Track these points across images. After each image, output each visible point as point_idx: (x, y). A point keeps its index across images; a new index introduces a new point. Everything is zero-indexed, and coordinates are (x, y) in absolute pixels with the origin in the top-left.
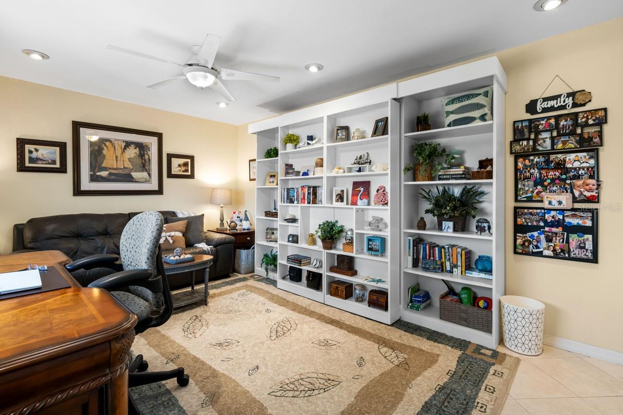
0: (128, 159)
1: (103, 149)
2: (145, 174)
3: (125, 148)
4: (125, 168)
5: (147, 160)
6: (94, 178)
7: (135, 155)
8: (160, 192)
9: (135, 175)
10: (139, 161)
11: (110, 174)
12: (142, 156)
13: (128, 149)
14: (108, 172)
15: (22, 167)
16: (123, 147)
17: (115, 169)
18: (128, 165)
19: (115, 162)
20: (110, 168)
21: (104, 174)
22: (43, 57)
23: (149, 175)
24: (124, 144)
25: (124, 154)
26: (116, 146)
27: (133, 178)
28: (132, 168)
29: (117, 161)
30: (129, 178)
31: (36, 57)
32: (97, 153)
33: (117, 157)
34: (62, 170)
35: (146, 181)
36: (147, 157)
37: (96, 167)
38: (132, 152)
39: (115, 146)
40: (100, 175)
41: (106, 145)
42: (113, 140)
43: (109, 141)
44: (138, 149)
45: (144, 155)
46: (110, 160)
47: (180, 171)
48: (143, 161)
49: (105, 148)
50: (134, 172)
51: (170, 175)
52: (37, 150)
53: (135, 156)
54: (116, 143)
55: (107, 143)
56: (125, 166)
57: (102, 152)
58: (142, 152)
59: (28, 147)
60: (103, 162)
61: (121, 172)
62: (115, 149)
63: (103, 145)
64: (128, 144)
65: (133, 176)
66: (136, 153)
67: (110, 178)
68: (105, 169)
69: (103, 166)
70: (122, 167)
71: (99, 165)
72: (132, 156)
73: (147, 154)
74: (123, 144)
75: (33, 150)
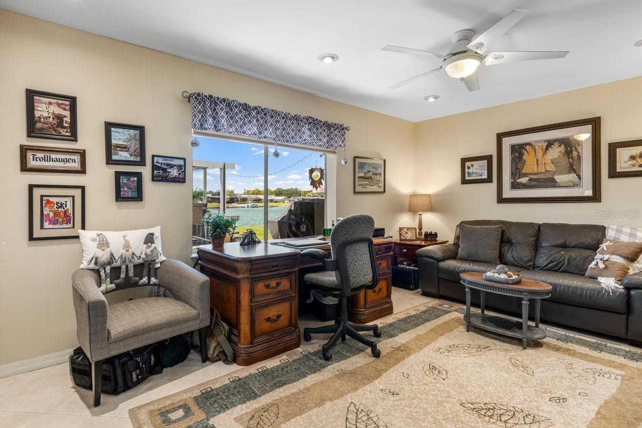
0: (551, 160)
1: (524, 154)
2: (573, 177)
3: (547, 149)
4: (547, 171)
5: (576, 158)
6: (515, 186)
7: (559, 154)
8: (596, 197)
9: (559, 178)
10: (565, 161)
11: (530, 180)
12: (568, 153)
13: (550, 149)
14: (528, 178)
15: (464, 182)
16: (544, 148)
17: (536, 174)
18: (551, 167)
19: (536, 166)
20: (530, 174)
21: (524, 180)
22: (435, 98)
23: (579, 177)
24: (546, 143)
25: (545, 156)
26: (537, 148)
27: (557, 182)
28: (555, 170)
29: (538, 165)
30: (551, 183)
31: (432, 100)
32: (517, 160)
33: (537, 160)
34: (489, 180)
35: (574, 185)
36: (575, 154)
37: (516, 175)
38: (556, 152)
39: (535, 149)
40: (520, 182)
41: (526, 150)
42: (533, 143)
43: (529, 144)
44: (563, 146)
45: (571, 152)
46: (530, 165)
47: (633, 165)
48: (571, 160)
49: (525, 153)
50: (558, 175)
51: (614, 174)
52: (472, 166)
53: (559, 156)
54: (537, 144)
55: (528, 148)
56: (547, 169)
57: (522, 158)
58: (569, 149)
59: (468, 164)
60: (523, 169)
61: (542, 176)
62: (535, 151)
63: (523, 150)
64: (550, 144)
65: (557, 180)
66: (560, 152)
67: (530, 184)
68: (525, 175)
69: (523, 172)
70: (544, 171)
71: (519, 172)
72: (556, 156)
73: (576, 150)
74: (545, 145)
75: (470, 166)
